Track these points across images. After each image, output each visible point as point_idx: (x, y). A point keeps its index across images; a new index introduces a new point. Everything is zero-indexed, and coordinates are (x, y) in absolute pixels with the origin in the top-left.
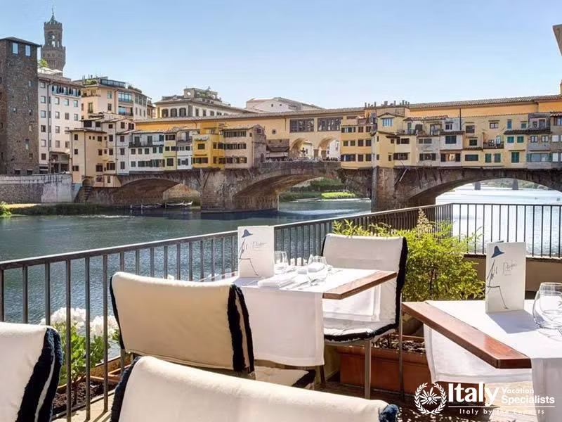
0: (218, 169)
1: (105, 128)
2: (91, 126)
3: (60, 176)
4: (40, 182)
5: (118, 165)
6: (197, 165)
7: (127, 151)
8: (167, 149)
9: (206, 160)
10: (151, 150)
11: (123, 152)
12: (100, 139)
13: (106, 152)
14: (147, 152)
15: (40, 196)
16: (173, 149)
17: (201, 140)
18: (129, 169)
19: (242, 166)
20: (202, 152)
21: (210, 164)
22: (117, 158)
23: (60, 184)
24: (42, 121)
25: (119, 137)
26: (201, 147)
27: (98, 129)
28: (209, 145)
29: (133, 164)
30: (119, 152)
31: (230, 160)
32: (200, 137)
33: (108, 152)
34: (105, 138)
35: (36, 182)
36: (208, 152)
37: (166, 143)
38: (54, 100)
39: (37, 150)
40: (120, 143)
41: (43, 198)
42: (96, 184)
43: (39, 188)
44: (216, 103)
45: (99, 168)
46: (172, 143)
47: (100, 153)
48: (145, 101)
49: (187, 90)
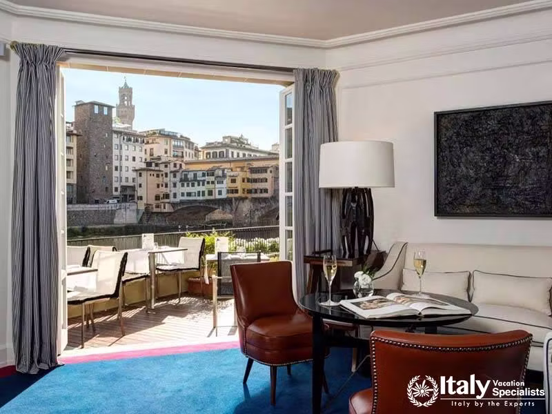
0: (246, 198)
1: (162, 167)
2: (151, 166)
3: (128, 204)
4: (113, 208)
5: (171, 196)
6: (231, 195)
7: (179, 185)
8: (208, 183)
9: (237, 191)
10: (196, 184)
11: (175, 185)
12: (158, 176)
13: (162, 186)
14: (193, 185)
15: (112, 219)
16: (213, 183)
17: (233, 176)
18: (179, 198)
19: (264, 195)
20: (234, 185)
21: (240, 194)
22: (171, 190)
23: (128, 210)
24: (116, 163)
25: (172, 175)
26: (233, 181)
27: (157, 168)
28: (239, 180)
29: (183, 194)
30: (172, 185)
31: (256, 191)
32: (232, 174)
33: (164, 186)
34: (162, 175)
35: (110, 208)
36: (239, 185)
37: (207, 178)
38: (124, 147)
39: (111, 184)
40: (173, 179)
41: (116, 220)
42: (155, 210)
43: (113, 213)
44: (247, 146)
45: (157, 198)
46: (212, 179)
47: (158, 186)
48: (193, 146)
49: (224, 138)
